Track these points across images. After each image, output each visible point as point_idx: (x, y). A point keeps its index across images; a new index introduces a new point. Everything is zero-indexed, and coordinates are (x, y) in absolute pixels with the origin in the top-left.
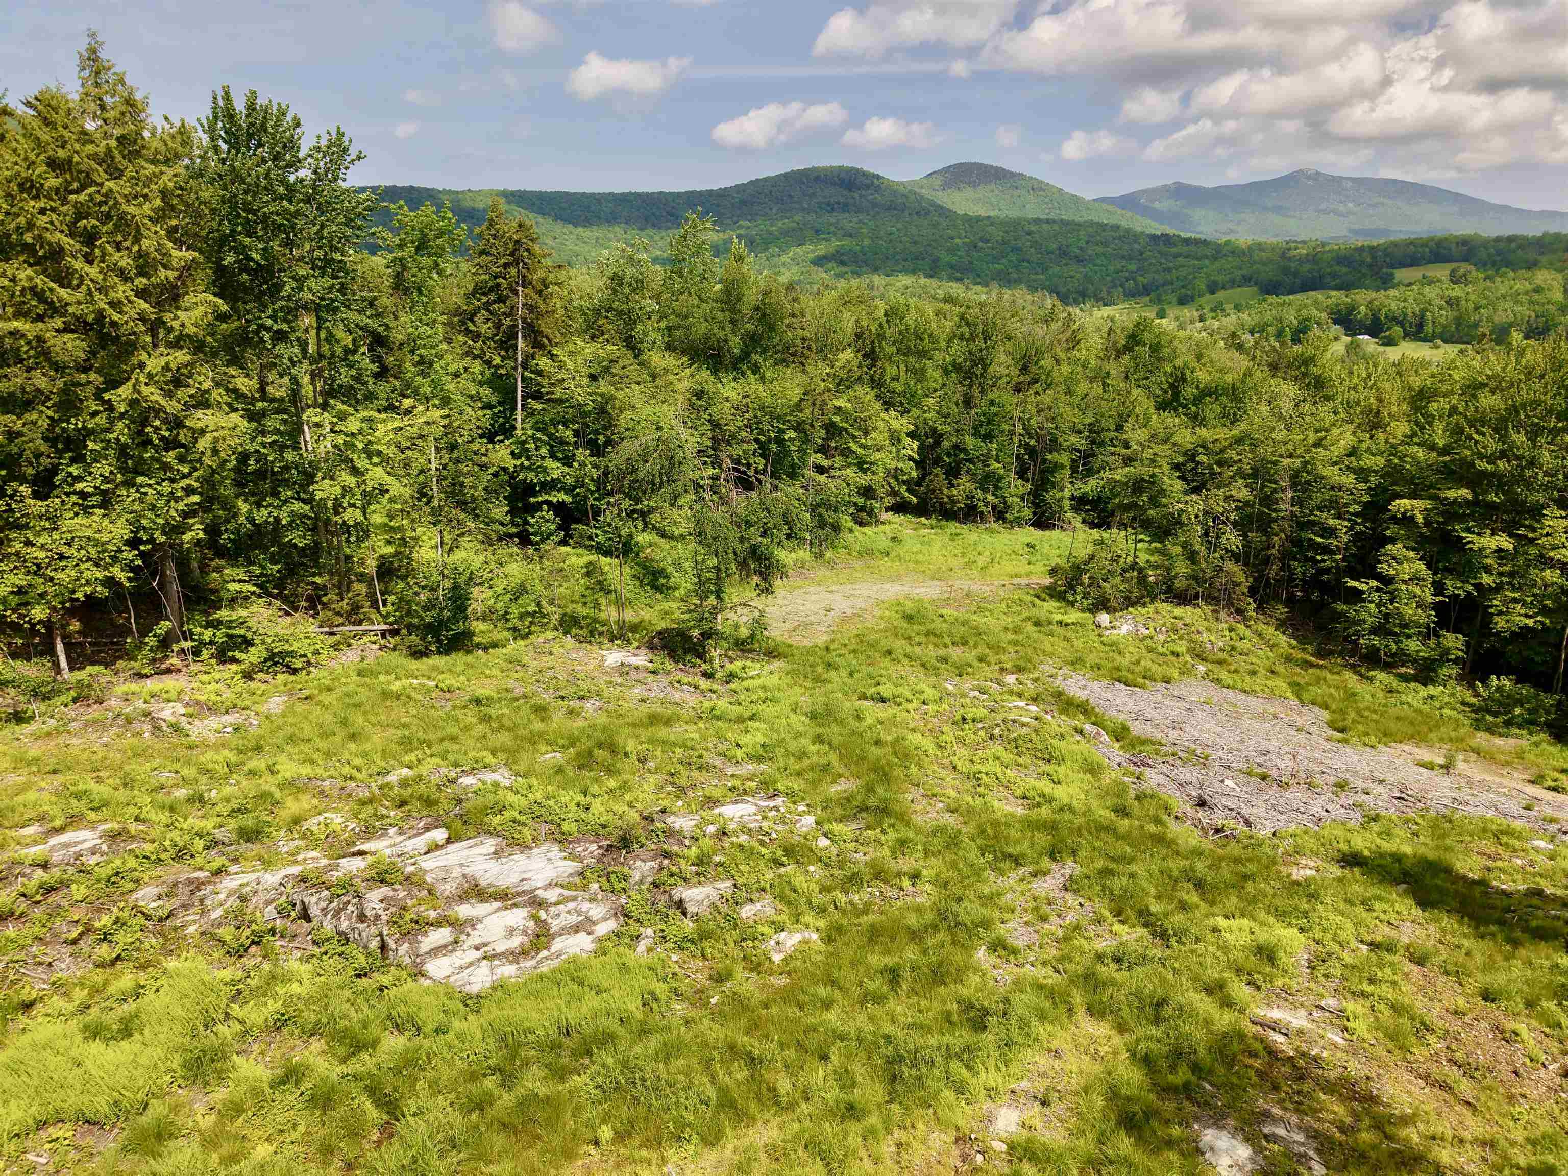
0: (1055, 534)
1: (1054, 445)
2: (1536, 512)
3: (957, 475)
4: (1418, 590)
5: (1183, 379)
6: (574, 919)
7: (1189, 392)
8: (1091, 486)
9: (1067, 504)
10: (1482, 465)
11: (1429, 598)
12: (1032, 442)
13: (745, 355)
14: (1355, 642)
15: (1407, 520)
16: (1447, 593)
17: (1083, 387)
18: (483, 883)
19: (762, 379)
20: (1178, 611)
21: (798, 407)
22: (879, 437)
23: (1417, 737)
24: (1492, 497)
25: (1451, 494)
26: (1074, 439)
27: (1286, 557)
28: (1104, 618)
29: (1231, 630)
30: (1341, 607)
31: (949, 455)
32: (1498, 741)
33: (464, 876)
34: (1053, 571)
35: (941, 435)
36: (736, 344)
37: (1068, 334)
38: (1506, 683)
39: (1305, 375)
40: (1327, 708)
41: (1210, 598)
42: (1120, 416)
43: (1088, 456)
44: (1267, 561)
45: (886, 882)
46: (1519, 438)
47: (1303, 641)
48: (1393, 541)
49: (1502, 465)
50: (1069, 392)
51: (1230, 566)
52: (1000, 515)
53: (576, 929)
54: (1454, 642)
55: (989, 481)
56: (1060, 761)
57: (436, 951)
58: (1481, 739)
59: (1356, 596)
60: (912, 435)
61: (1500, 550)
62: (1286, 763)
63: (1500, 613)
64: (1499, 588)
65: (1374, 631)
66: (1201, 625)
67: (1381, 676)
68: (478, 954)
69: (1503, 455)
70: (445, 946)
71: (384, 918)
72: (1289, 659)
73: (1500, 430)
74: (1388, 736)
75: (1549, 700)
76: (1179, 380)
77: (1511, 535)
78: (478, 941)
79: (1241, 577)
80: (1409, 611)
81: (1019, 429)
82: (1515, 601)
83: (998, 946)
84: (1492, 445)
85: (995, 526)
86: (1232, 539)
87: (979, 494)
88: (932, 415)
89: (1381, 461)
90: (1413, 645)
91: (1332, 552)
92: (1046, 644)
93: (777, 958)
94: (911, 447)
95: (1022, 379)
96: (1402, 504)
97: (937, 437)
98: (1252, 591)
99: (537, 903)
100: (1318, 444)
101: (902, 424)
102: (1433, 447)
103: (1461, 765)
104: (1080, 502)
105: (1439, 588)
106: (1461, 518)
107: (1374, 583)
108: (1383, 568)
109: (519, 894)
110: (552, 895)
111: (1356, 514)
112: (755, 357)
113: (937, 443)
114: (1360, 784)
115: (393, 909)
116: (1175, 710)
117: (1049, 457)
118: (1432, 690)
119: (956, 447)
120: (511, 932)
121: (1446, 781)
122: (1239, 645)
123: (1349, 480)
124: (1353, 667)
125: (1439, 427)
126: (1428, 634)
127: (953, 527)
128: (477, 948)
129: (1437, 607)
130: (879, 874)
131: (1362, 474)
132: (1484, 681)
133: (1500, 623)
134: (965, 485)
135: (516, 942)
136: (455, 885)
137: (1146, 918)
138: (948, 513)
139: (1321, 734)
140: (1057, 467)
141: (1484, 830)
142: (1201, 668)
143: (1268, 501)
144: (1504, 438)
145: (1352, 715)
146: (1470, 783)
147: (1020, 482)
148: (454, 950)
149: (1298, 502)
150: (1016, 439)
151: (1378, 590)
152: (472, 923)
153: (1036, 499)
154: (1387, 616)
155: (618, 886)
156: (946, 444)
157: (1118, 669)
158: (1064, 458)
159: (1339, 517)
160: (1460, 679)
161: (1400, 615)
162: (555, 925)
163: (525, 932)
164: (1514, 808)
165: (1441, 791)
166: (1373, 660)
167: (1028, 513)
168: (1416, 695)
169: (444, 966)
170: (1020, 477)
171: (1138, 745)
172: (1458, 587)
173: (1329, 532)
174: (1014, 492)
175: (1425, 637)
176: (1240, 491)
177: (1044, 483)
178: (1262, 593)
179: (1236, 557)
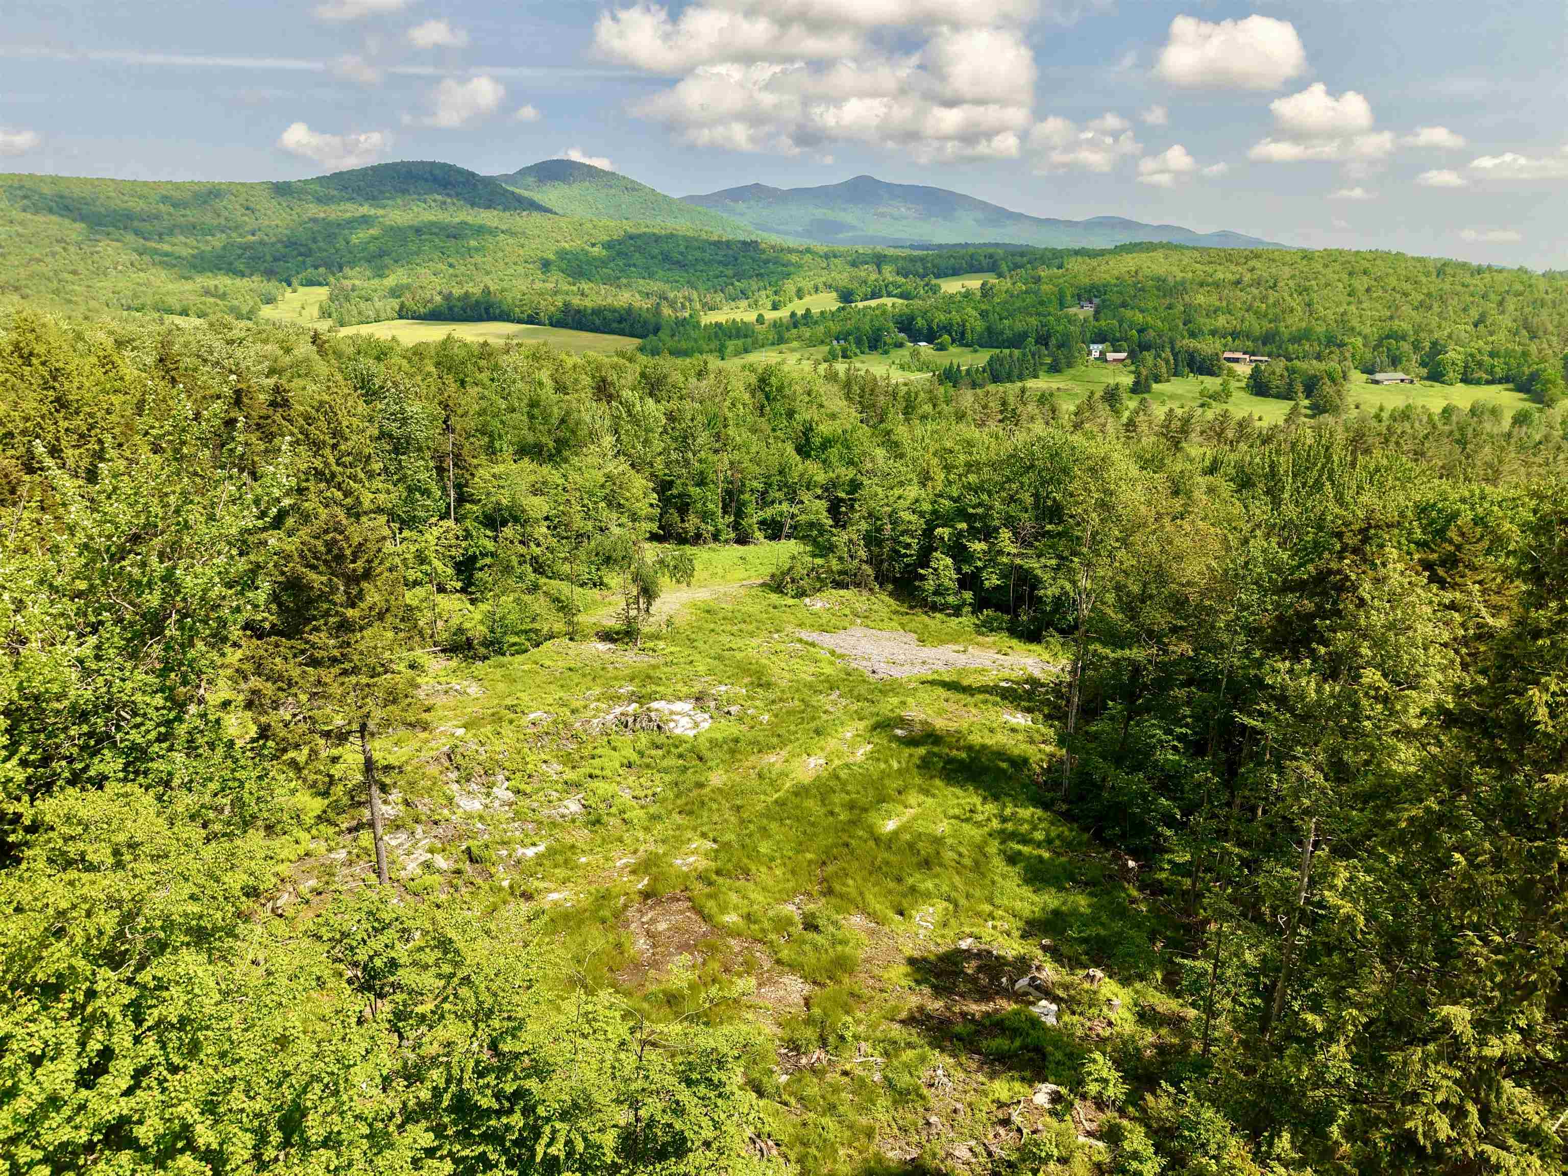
0: (752, 546)
1: (743, 489)
2: (996, 529)
3: (687, 512)
4: (949, 572)
5: (812, 430)
6: (701, 719)
7: (817, 441)
8: (769, 513)
9: (755, 527)
10: (971, 510)
11: (954, 576)
12: (730, 487)
13: (559, 452)
14: (926, 600)
15: (941, 539)
16: (963, 572)
18: (674, 711)
20: (842, 592)
23: (955, 641)
24: (977, 526)
25: (959, 525)
26: (755, 484)
27: (891, 558)
28: (807, 600)
29: (869, 600)
30: (917, 583)
32: (986, 639)
35: (671, 485)
38: (990, 612)
40: (916, 632)
41: (858, 585)
43: (764, 493)
44: (882, 561)
46: (985, 497)
47: (903, 602)
48: (936, 550)
49: (979, 510)
50: (748, 452)
51: (865, 567)
52: (716, 537)
53: (703, 721)
54: (968, 595)
55: (705, 516)
58: (979, 638)
59: (923, 578)
60: (655, 490)
61: (983, 550)
62: (903, 657)
63: (986, 579)
64: (985, 567)
65: (934, 594)
66: (854, 599)
67: (938, 615)
68: (684, 728)
70: (674, 727)
72: (896, 612)
74: (942, 642)
75: (1006, 617)
76: (808, 430)
77: (987, 542)
78: (681, 725)
79: (870, 572)
80: (947, 583)
81: (721, 478)
82: (992, 573)
83: (825, 712)
84: (975, 501)
85: (712, 545)
86: (864, 553)
87: (703, 526)
89: (929, 507)
90: (951, 599)
91: (911, 556)
92: (785, 617)
94: (655, 497)
96: (939, 530)
98: (876, 578)
99: (688, 715)
101: (648, 483)
102: (951, 498)
103: (970, 650)
104: (762, 523)
105: (959, 570)
106: (965, 536)
107: (930, 571)
108: (933, 563)
109: (684, 713)
110: (691, 713)
111: (919, 536)
112: (563, 452)
114: (931, 661)
116: (852, 642)
117: (741, 497)
118: (960, 619)
119: (683, 494)
120: (688, 723)
121: (963, 656)
122: (873, 607)
123: (914, 518)
124: (926, 612)
126: (957, 592)
127: (691, 548)
128: (682, 727)
129: (958, 580)
130: (780, 700)
131: (922, 514)
132: (981, 612)
133: (987, 584)
134: (692, 522)
135: (691, 725)
136: (669, 712)
137: (866, 699)
138: (684, 540)
139: (914, 644)
140: (746, 503)
141: (975, 670)
142: (859, 621)
143: (879, 530)
145: (927, 634)
146: (972, 655)
147: (725, 515)
148: (677, 728)
149: (893, 530)
150: (720, 486)
151: (932, 573)
152: (678, 721)
153: (736, 526)
154: (937, 586)
155: (707, 710)
156: (675, 492)
157: (822, 625)
158: (750, 497)
159: (912, 538)
160: (972, 612)
161: (943, 585)
162: (697, 720)
163: (691, 722)
164: (988, 663)
165: (962, 659)
166: (934, 608)
167: (733, 535)
168: (954, 622)
169: (678, 731)
170: (725, 512)
171: (842, 656)
172: (966, 569)
173: (908, 546)
174: (724, 521)
175: (956, 594)
176: (864, 526)
177: (739, 514)
178: (882, 579)
179: (866, 561)
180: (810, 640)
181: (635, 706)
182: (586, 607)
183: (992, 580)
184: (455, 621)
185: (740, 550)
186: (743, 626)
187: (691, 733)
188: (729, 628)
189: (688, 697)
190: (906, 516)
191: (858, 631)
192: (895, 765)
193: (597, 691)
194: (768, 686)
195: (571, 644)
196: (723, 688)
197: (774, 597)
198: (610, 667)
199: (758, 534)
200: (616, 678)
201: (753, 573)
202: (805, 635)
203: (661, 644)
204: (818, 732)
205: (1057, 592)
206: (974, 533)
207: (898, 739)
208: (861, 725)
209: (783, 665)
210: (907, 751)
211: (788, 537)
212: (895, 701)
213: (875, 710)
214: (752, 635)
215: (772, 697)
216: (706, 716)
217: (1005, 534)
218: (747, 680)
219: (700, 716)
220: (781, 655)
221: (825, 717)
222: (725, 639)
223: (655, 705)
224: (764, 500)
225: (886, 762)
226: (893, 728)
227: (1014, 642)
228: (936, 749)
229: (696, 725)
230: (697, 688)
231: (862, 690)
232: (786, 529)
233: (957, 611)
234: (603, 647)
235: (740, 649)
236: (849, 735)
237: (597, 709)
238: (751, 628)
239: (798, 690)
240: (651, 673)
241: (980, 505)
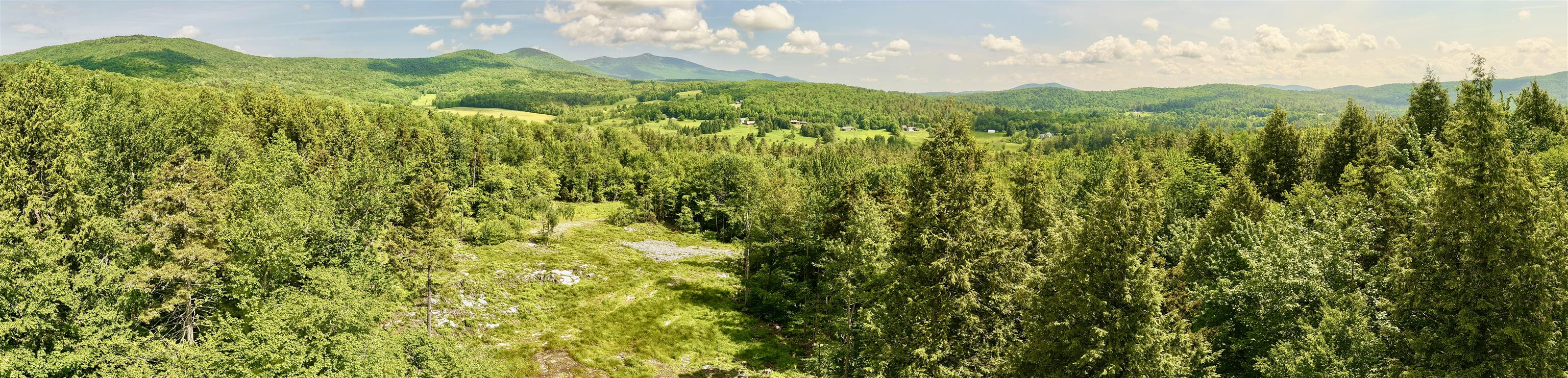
0: (599, 205)
1: (597, 179)
2: (709, 195)
3: (572, 189)
4: (689, 214)
5: (627, 153)
7: (629, 158)
8: (609, 189)
9: (602, 195)
10: (697, 187)
11: (692, 216)
12: (591, 178)
13: (519, 161)
14: (679, 227)
15: (686, 199)
20: (641, 224)
22: (550, 179)
23: (693, 244)
24: (701, 194)
25: (693, 193)
26: (603, 177)
27: (663, 210)
28: (626, 228)
29: (654, 227)
30: (675, 220)
31: (568, 183)
32: (707, 242)
34: (606, 215)
35: (566, 177)
38: (707, 231)
40: (676, 240)
41: (649, 221)
43: (606, 181)
44: (659, 210)
46: (703, 181)
47: (669, 228)
48: (683, 205)
50: (599, 163)
51: (651, 213)
52: (584, 199)
54: (698, 224)
55: (581, 190)
58: (704, 243)
59: (678, 217)
60: (559, 179)
61: (703, 205)
64: (705, 212)
65: (683, 224)
66: (647, 227)
67: (685, 233)
72: (666, 233)
74: (687, 245)
75: (715, 233)
76: (626, 153)
77: (705, 201)
79: (654, 215)
80: (689, 219)
81: (587, 174)
82: (707, 214)
83: (634, 276)
84: (699, 183)
85: (585, 203)
86: (651, 206)
87: (579, 194)
88: (564, 172)
89: (679, 186)
90: (691, 226)
91: (672, 208)
92: (615, 235)
94: (558, 182)
96: (684, 196)
98: (657, 218)
101: (555, 175)
102: (688, 182)
103: (699, 246)
104: (605, 193)
105: (693, 214)
106: (695, 198)
107: (681, 214)
108: (682, 211)
111: (676, 199)
113: (565, 179)
114: (683, 252)
116: (647, 246)
117: (596, 182)
118: (694, 234)
119: (570, 180)
121: (698, 249)
122: (656, 230)
123: (673, 191)
124: (679, 232)
127: (574, 204)
129: (693, 218)
131: (676, 189)
132: (703, 231)
133: (706, 219)
134: (574, 192)
137: (654, 271)
138: (571, 200)
139: (675, 244)
140: (598, 185)
142: (650, 236)
143: (658, 197)
144: (701, 181)
145: (680, 241)
146: (703, 249)
149: (664, 196)
150: (587, 177)
153: (594, 195)
154: (684, 221)
156: (567, 180)
158: (600, 182)
159: (672, 199)
160: (699, 232)
164: (709, 253)
165: (696, 253)
166: (683, 230)
167: (592, 199)
168: (692, 236)
169: (564, 283)
170: (589, 188)
171: (641, 252)
172: (697, 213)
173: (671, 203)
174: (588, 193)
175: (692, 224)
176: (652, 195)
177: (595, 189)
178: (659, 218)
179: (652, 210)
180: (627, 245)
181: (545, 271)
182: (525, 227)
183: (708, 217)
184: (469, 228)
185: (595, 205)
186: (596, 239)
187: (571, 284)
188: (589, 239)
189: (570, 269)
190: (670, 190)
191: (649, 241)
192: (669, 299)
193: (528, 263)
194: (607, 265)
195: (518, 243)
196: (586, 265)
197: (610, 226)
198: (534, 254)
199: (604, 199)
200: (536, 259)
201: (600, 215)
202: (624, 243)
203: (558, 245)
204: (631, 285)
205: (736, 221)
206: (700, 197)
207: (670, 288)
208: (652, 282)
209: (614, 256)
210: (674, 293)
211: (617, 200)
212: (667, 271)
213: (658, 275)
214: (600, 243)
215: (609, 270)
216: (578, 277)
217: (712, 197)
218: (597, 262)
219: (575, 277)
220: (614, 252)
221: (634, 279)
222: (587, 244)
223: (553, 271)
224: (606, 184)
225: (664, 297)
226: (666, 283)
227: (719, 243)
228: (687, 291)
229: (573, 281)
230: (574, 265)
231: (652, 267)
232: (616, 197)
233: (694, 232)
234: (532, 245)
235: (594, 249)
236: (646, 286)
237: (527, 271)
238: (599, 239)
239: (621, 267)
240: (553, 257)
241: (701, 185)
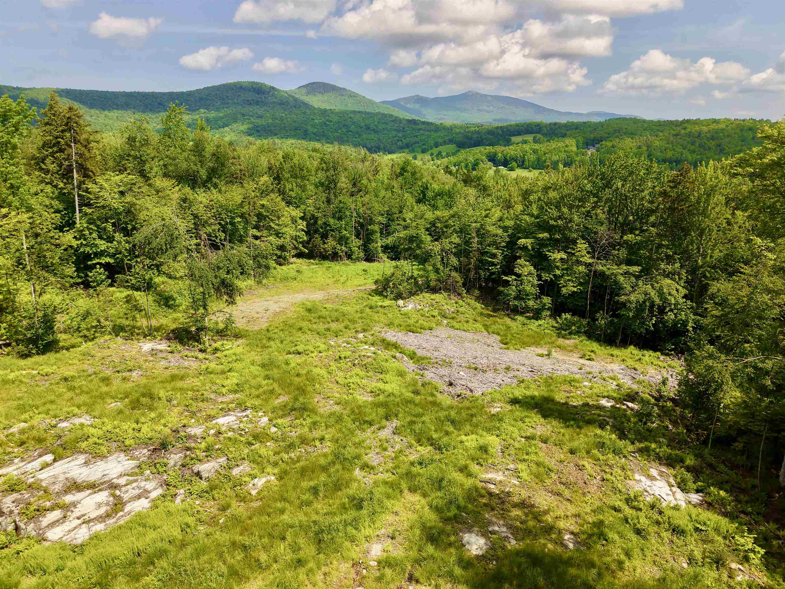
0: (375, 264)
1: (371, 222)
2: (574, 242)
3: (326, 238)
4: (531, 279)
5: (427, 188)
6: (137, 492)
7: (430, 194)
8: (390, 240)
9: (380, 249)
10: (552, 222)
11: (536, 282)
12: (361, 221)
13: (209, 179)
14: (508, 304)
15: (524, 248)
16: (543, 279)
17: (382, 193)
18: (79, 481)
19: (220, 191)
20: (433, 296)
21: (241, 205)
22: (286, 220)
23: (537, 344)
24: (557, 236)
25: (541, 236)
26: (380, 218)
27: (477, 268)
28: (401, 302)
29: (456, 303)
30: (502, 289)
31: (322, 228)
32: (567, 342)
33: (67, 479)
34: (376, 282)
35: (317, 218)
36: (203, 173)
37: (373, 167)
38: (568, 316)
39: (479, 185)
40: (498, 334)
41: (447, 290)
42: (401, 207)
43: (387, 226)
44: (469, 270)
45: (307, 444)
46: (565, 210)
47: (487, 305)
48: (520, 257)
49: (560, 222)
50: (376, 196)
51: (454, 274)
52: (349, 256)
53: (139, 497)
54: (547, 300)
55: (342, 240)
56: (387, 372)
57: (52, 525)
58: (561, 341)
59: (507, 283)
60: (302, 218)
61: (561, 259)
62: (485, 361)
63: (564, 286)
64: (563, 275)
65: (515, 298)
66: (443, 302)
67: (519, 318)
68: (79, 521)
69: (560, 218)
70: (58, 521)
71: (16, 512)
72: (481, 314)
73: (558, 207)
74: (525, 344)
75: (584, 322)
76: (425, 188)
77: (565, 252)
78: (78, 514)
79: (458, 279)
80: (528, 288)
81: (355, 214)
82: (569, 280)
83: (365, 467)
84: (556, 213)
85: (347, 262)
86: (454, 261)
87: (339, 247)
88: (312, 208)
89: (512, 223)
90: (531, 303)
91: (496, 265)
92: (376, 317)
93: (254, 492)
94: (303, 225)
95: (353, 190)
96: (522, 241)
97: (316, 219)
98: (464, 285)
99: (113, 487)
100: (486, 216)
101: (297, 213)
102: (532, 215)
103: (554, 354)
104: (386, 248)
105: (539, 278)
106: (546, 246)
107: (514, 277)
108: (517, 270)
109: (102, 484)
110: (122, 481)
111: (504, 247)
112: (214, 180)
113: (316, 222)
114: (515, 367)
115: (21, 506)
116: (435, 342)
117: (369, 227)
118: (540, 322)
119: (325, 223)
120: (99, 505)
121: (548, 362)
122: (460, 309)
123: (500, 232)
124: (508, 315)
125: (534, 206)
126: (537, 297)
127: (327, 263)
128: (78, 518)
129: (539, 286)
130: (304, 441)
131: (505, 229)
132: (560, 316)
133: (564, 290)
134: (331, 243)
135: (102, 511)
136: (61, 485)
137: (431, 442)
138: (324, 257)
139: (497, 346)
140: (373, 232)
141: (565, 381)
142: (445, 322)
143: (468, 243)
144: (559, 210)
145: (509, 337)
146: (558, 361)
147: (357, 240)
148: (64, 522)
149: (480, 243)
150: (353, 219)
151: (516, 280)
152: (74, 504)
153: (365, 247)
154: (520, 291)
155: (161, 470)
156: (320, 222)
157: (409, 326)
158: (376, 228)
159: (497, 248)
160: (550, 316)
161: (525, 291)
162: (126, 497)
163: (107, 504)
164: (575, 370)
165: (547, 366)
166: (516, 311)
167: (362, 255)
168: (534, 325)
170: (357, 237)
172: (546, 276)
173: (494, 256)
174: (355, 245)
176: (456, 239)
177: (368, 240)
178: (468, 285)
179: (456, 269)
180: (393, 340)
183: (569, 287)
185: (366, 265)
190: (492, 229)
199: (381, 255)
205: (641, 298)
206: (554, 243)
212: (472, 444)
217: (582, 246)
224: (387, 231)
227: (595, 346)
231: (428, 419)
233: (537, 315)
239: (338, 422)
